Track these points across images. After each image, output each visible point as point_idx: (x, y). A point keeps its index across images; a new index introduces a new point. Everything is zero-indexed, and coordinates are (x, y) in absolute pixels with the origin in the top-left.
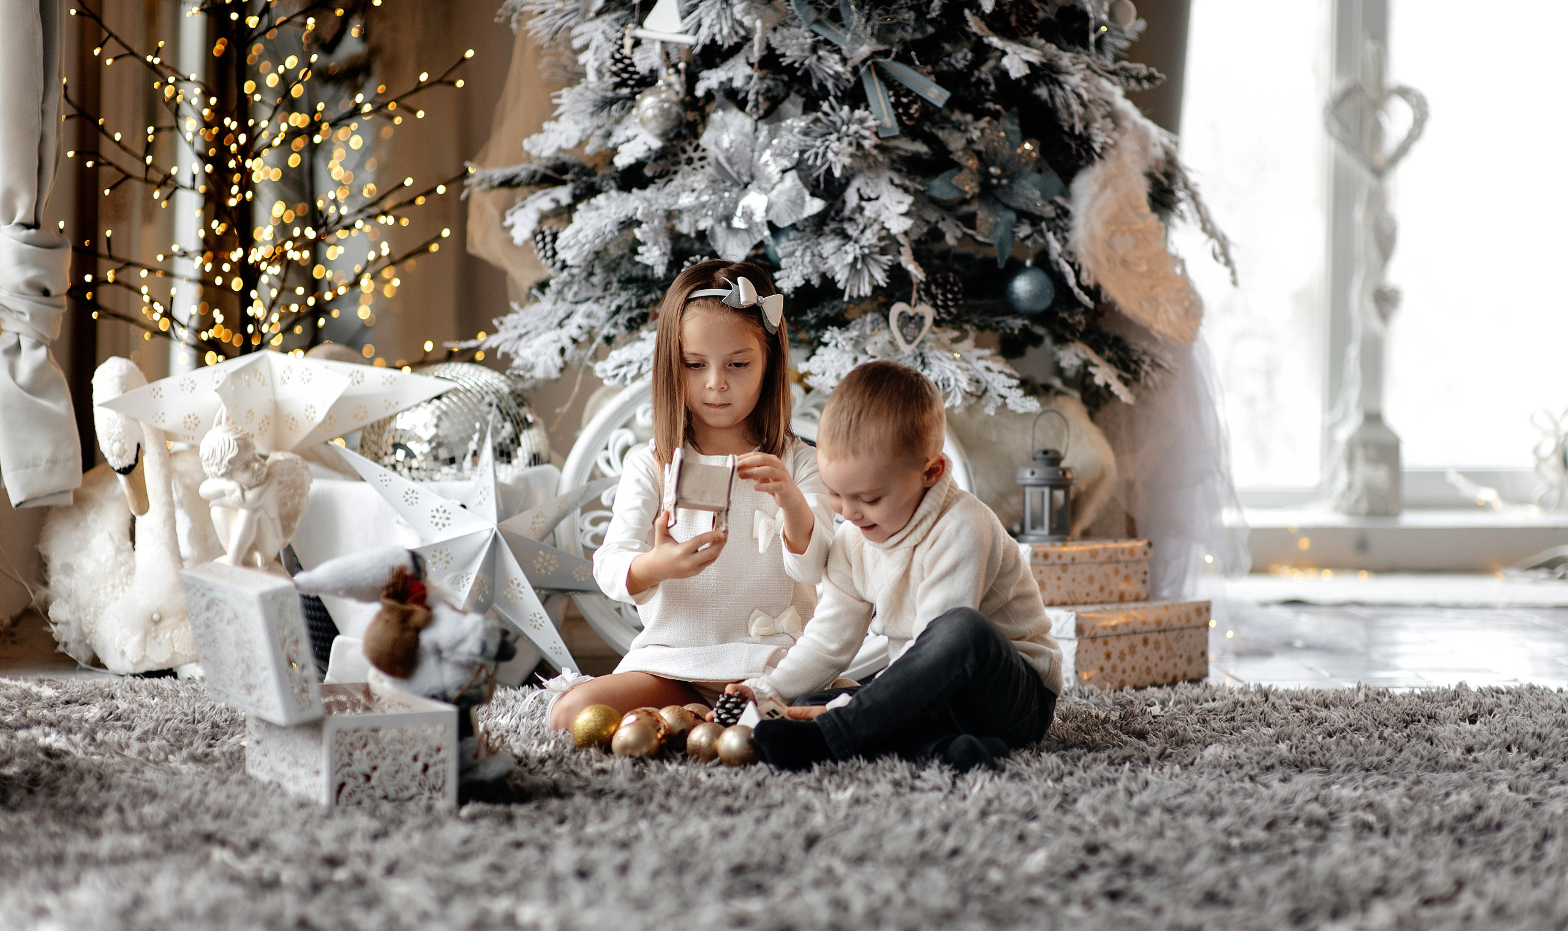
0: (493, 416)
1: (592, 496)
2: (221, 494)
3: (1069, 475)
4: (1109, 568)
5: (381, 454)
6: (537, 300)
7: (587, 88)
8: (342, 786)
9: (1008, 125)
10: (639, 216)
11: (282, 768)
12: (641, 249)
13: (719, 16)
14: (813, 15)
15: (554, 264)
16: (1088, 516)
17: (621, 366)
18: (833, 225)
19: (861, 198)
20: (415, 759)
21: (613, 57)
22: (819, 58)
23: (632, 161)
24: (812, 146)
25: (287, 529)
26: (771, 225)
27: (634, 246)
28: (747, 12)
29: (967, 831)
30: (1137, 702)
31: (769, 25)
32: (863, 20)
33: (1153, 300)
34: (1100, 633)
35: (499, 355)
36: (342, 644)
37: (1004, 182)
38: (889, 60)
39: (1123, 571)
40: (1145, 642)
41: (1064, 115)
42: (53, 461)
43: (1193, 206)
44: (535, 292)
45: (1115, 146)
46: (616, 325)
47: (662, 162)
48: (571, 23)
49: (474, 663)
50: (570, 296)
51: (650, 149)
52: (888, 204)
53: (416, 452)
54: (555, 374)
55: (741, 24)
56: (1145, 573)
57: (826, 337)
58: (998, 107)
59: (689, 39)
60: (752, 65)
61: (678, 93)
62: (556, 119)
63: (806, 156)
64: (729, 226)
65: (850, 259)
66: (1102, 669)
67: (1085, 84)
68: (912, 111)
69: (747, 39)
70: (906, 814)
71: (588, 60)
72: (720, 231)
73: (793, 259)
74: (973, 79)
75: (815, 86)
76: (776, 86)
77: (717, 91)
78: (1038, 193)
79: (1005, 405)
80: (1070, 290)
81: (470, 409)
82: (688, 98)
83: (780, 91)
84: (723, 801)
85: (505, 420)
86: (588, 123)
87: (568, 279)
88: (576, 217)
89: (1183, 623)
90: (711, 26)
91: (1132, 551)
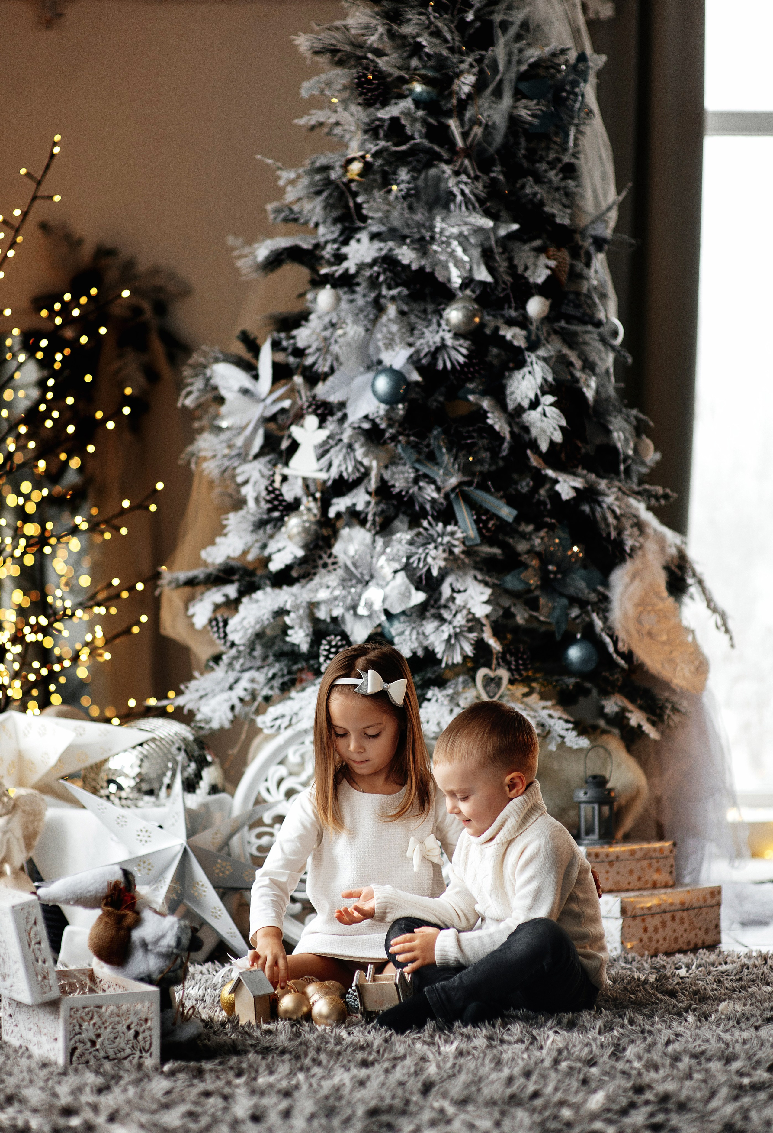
0: (181, 757)
1: (256, 817)
3: (613, 794)
4: (645, 863)
5: (98, 787)
6: (212, 669)
7: (248, 513)
8: (74, 1049)
9: (561, 534)
10: (288, 607)
11: (29, 1035)
12: (290, 632)
13: (345, 458)
14: (415, 456)
15: (225, 642)
16: (628, 823)
17: (276, 719)
18: (433, 611)
19: (453, 590)
20: (129, 1028)
21: (267, 489)
22: (420, 488)
23: (282, 566)
24: (416, 553)
25: (29, 846)
26: (387, 612)
27: (285, 629)
28: (366, 455)
29: (544, 1077)
30: (668, 967)
31: (382, 464)
32: (452, 460)
33: (672, 661)
34: (639, 913)
35: (185, 711)
36: (71, 933)
37: (559, 576)
38: (472, 488)
39: (655, 866)
40: (673, 918)
41: (603, 526)
43: (700, 589)
44: (211, 664)
45: (641, 547)
46: (272, 688)
47: (304, 566)
48: (236, 464)
49: (172, 953)
50: (237, 666)
51: (295, 557)
52: (473, 594)
53: (124, 785)
54: (227, 725)
55: (361, 463)
56: (672, 866)
57: (429, 694)
58: (553, 521)
59: (323, 476)
60: (370, 494)
61: (315, 515)
62: (225, 535)
63: (411, 560)
64: (355, 614)
65: (445, 636)
66: (641, 940)
67: (617, 503)
68: (490, 525)
69: (366, 474)
70: (498, 1063)
71: (249, 492)
72: (349, 617)
73: (403, 637)
74: (535, 501)
75: (417, 508)
76: (388, 508)
77: (345, 513)
78: (583, 585)
79: (563, 743)
80: (610, 655)
81: (165, 754)
82: (323, 519)
83: (391, 512)
84: (360, 1056)
85: (190, 760)
86: (249, 538)
87: (236, 654)
88: (241, 608)
89: (701, 903)
90: (340, 466)
91: (661, 850)
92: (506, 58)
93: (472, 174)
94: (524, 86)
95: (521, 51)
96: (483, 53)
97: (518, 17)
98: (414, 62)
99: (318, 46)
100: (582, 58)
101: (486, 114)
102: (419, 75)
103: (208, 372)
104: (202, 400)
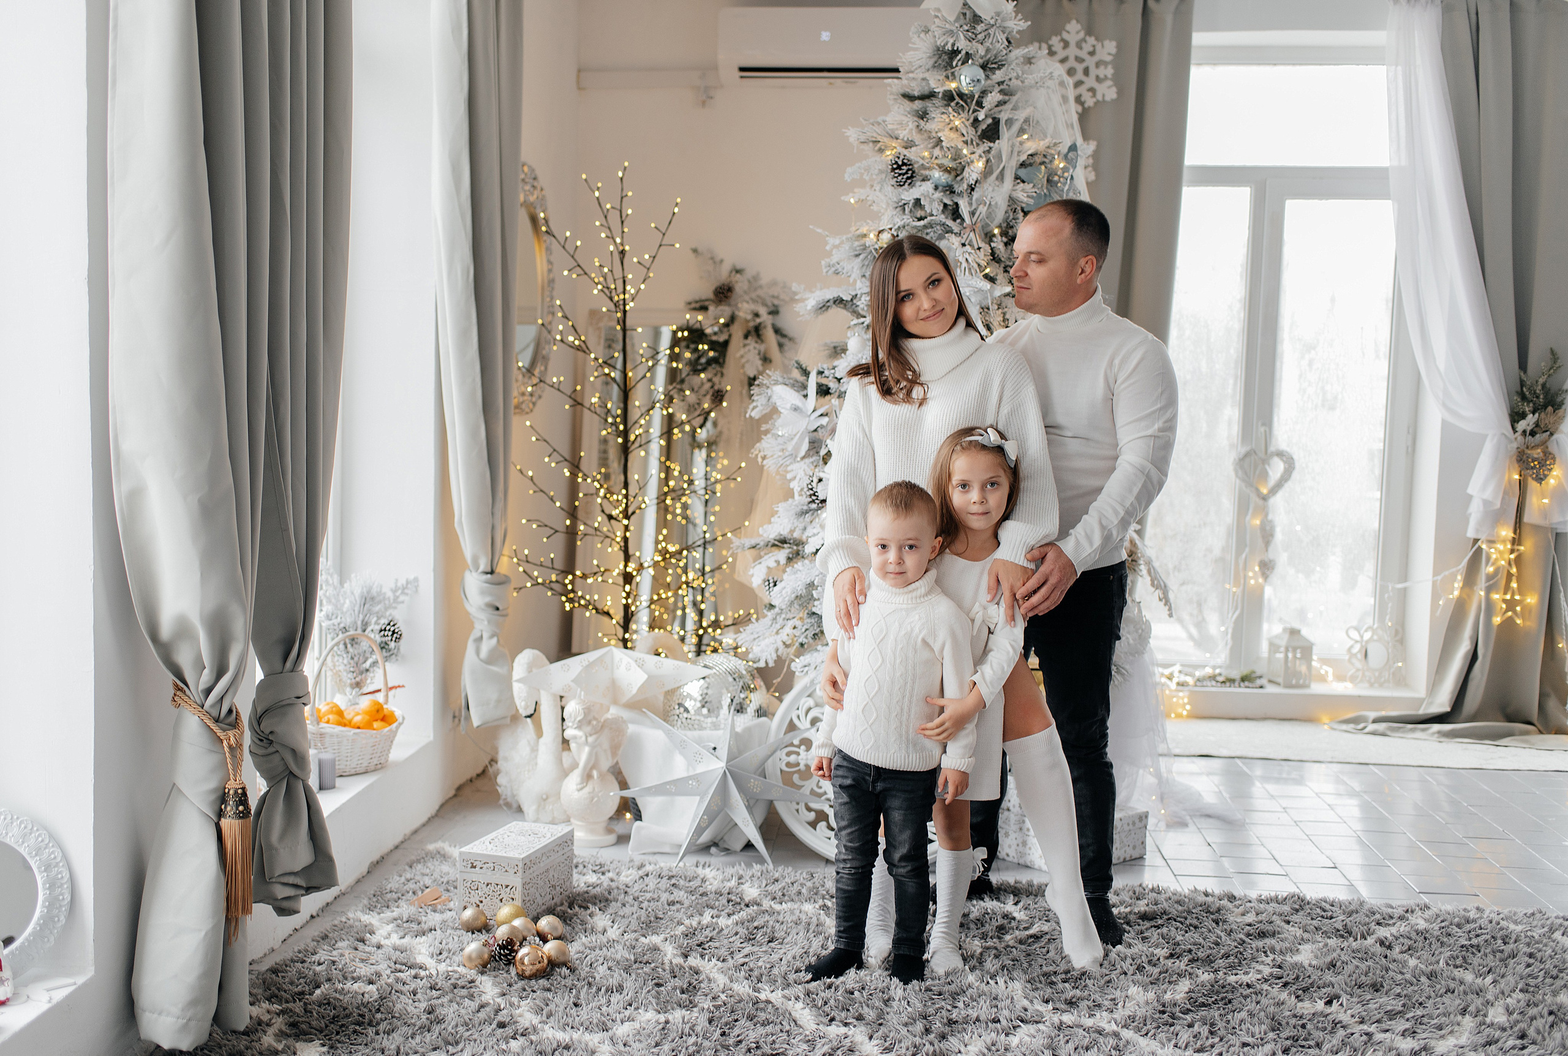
2: (575, 737)
5: (672, 707)
6: (766, 616)
7: (793, 503)
12: (816, 603)
17: (806, 666)
21: (808, 486)
25: (614, 753)
42: (499, 701)
44: (766, 611)
46: (806, 637)
48: (788, 463)
50: (781, 619)
53: (690, 709)
54: (771, 664)
62: (777, 518)
71: (795, 486)
81: (724, 684)
88: (787, 574)
92: (1010, 149)
93: (976, 247)
94: (1022, 173)
95: (1021, 143)
96: (992, 145)
97: (1021, 115)
98: (937, 152)
99: (863, 138)
100: (1073, 148)
101: (989, 197)
102: (937, 165)
103: (769, 391)
104: (764, 412)
